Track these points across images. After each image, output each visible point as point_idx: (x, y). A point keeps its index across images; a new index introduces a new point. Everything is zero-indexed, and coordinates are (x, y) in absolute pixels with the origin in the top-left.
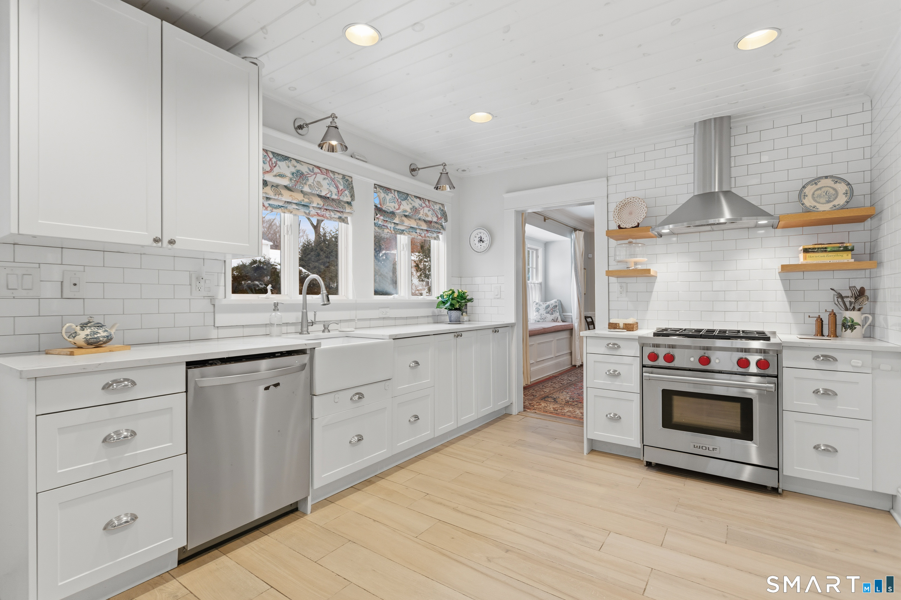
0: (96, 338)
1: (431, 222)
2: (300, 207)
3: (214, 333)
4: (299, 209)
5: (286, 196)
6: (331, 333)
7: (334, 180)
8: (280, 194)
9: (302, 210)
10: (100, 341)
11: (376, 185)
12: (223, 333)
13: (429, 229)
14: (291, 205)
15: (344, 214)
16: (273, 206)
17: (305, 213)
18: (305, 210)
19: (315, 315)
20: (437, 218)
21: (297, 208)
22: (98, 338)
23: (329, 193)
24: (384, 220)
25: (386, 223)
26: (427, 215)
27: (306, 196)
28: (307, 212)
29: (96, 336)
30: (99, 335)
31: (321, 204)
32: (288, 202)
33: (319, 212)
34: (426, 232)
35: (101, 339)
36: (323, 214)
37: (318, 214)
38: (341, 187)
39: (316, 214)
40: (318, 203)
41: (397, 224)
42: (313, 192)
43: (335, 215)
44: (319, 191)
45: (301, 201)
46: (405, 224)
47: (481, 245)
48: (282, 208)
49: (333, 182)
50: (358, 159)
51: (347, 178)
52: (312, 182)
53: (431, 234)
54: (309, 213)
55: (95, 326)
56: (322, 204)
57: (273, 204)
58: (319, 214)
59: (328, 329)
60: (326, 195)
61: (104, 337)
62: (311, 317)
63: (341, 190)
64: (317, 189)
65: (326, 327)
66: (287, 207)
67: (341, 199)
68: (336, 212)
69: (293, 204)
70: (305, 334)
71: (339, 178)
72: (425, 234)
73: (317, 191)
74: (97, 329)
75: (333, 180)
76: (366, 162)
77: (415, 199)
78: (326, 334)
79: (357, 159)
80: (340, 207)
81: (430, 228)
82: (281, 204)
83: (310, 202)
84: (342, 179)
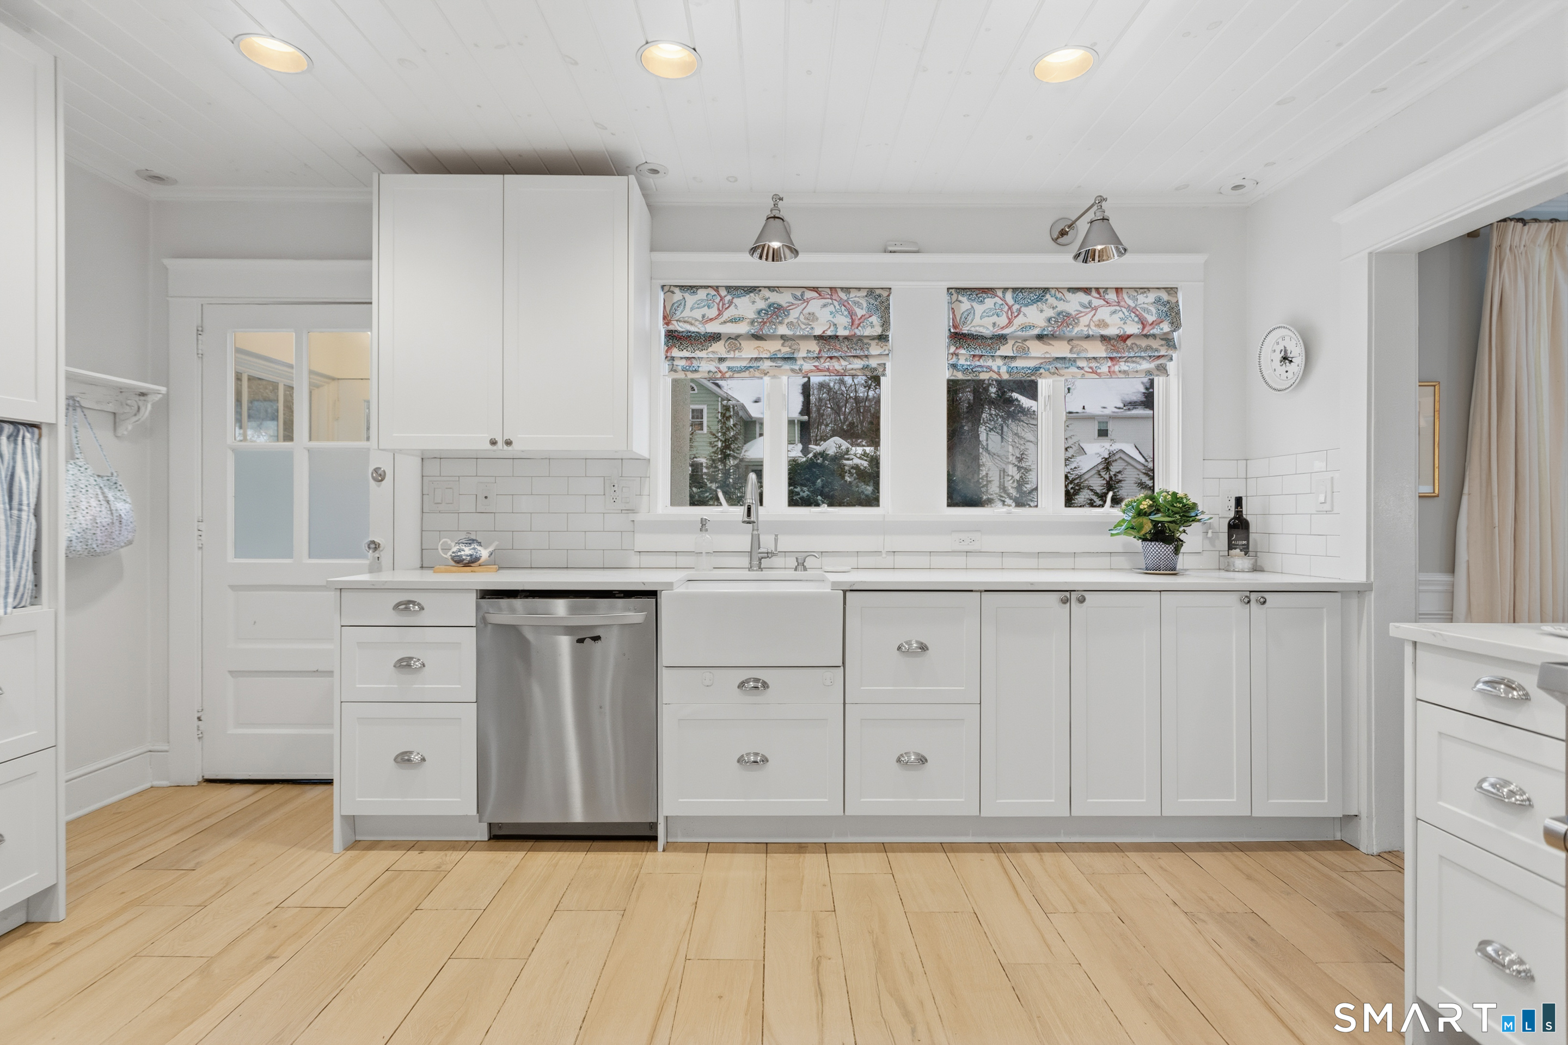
0: (458, 556)
1: (1124, 338)
2: (779, 362)
3: (635, 560)
4: (780, 367)
5: (750, 350)
6: (809, 572)
7: (846, 304)
8: (740, 349)
9: (787, 366)
10: (464, 560)
11: (950, 290)
12: (647, 560)
13: (1115, 355)
14: (761, 361)
15: (870, 359)
16: (734, 369)
17: (793, 370)
18: (792, 367)
19: (776, 540)
20: (1140, 326)
21: (774, 364)
22: (461, 556)
23: (829, 328)
24: (974, 356)
25: (979, 360)
26: (1103, 324)
27: (787, 344)
28: (797, 367)
29: (459, 554)
30: (463, 553)
31: (814, 351)
32: (756, 359)
33: (817, 364)
34: (1110, 363)
35: (464, 557)
36: (827, 367)
37: (818, 369)
38: (860, 312)
39: (814, 368)
40: (808, 350)
41: (1013, 358)
42: (798, 333)
43: (850, 364)
44: (808, 329)
45: (774, 353)
46: (1033, 354)
47: (1287, 372)
48: (751, 370)
49: (843, 308)
50: (894, 252)
51: (878, 292)
52: (797, 316)
53: (1134, 365)
54: (800, 369)
55: (463, 543)
56: (817, 350)
57: (735, 365)
58: (820, 368)
59: (803, 565)
60: (824, 332)
61: (467, 556)
62: (767, 542)
63: (859, 317)
64: (803, 327)
65: (800, 561)
66: (759, 367)
67: (858, 333)
68: (852, 359)
69: (765, 360)
70: (756, 570)
71: (859, 297)
72: (1109, 367)
73: (804, 329)
74: (465, 546)
75: (843, 303)
76: (917, 252)
77: (1069, 296)
78: (800, 574)
79: (891, 252)
80: (856, 350)
81: (1118, 352)
82: (744, 364)
83: (793, 351)
84: (866, 296)
